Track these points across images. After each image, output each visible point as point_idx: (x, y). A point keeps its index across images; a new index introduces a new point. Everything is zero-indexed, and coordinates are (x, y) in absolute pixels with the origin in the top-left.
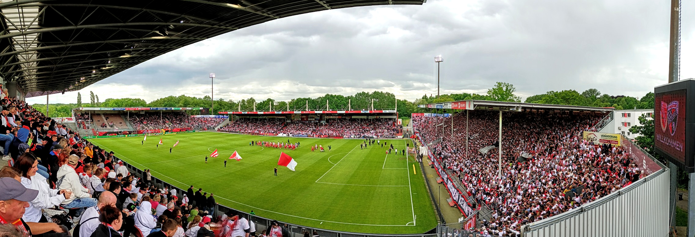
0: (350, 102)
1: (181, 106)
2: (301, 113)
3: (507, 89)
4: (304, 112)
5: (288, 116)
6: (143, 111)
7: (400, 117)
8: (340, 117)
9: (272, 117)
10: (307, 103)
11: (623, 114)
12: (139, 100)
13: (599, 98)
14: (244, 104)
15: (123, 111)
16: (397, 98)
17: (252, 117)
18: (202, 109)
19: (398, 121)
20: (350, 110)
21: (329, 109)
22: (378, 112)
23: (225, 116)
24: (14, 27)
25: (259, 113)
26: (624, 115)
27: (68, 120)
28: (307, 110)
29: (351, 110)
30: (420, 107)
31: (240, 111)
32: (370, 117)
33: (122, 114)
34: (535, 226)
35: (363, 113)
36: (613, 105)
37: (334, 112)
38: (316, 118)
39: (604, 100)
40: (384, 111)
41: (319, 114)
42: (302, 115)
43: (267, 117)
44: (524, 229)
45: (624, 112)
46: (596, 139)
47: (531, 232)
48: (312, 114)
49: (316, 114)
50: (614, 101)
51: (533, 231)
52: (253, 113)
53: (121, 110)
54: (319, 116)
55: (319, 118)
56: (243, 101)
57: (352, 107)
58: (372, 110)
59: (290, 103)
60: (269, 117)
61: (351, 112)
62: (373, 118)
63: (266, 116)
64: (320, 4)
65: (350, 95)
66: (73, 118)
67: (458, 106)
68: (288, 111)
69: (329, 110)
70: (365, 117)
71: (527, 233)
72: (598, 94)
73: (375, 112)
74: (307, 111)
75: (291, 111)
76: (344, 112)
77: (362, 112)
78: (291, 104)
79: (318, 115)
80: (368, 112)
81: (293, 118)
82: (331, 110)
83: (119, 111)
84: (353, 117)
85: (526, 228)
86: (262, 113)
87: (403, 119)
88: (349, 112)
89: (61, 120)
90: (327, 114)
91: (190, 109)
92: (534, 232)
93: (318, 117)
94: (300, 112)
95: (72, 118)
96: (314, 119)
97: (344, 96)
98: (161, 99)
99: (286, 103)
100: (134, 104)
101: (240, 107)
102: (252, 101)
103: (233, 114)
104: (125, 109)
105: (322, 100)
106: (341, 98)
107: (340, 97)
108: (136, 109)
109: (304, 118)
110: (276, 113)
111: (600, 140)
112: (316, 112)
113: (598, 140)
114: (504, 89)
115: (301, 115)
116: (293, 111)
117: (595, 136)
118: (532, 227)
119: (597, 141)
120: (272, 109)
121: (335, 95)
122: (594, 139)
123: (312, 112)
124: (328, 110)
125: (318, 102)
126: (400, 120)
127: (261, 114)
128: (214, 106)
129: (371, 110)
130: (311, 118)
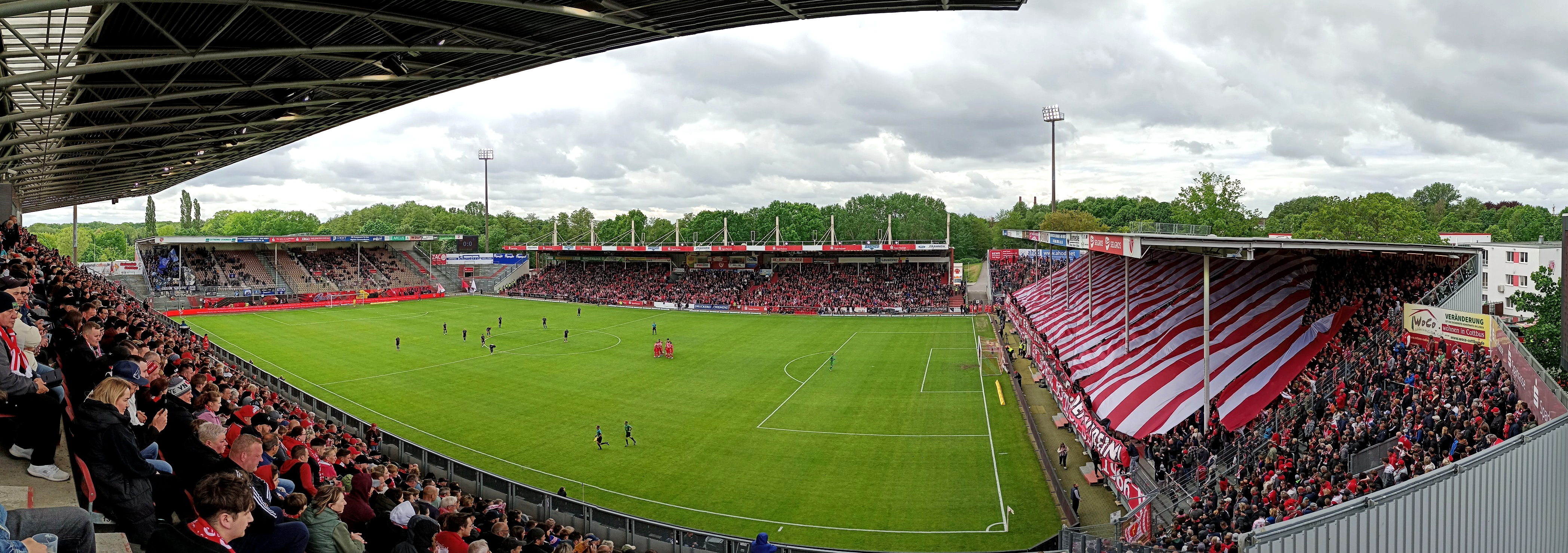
0: (832, 222)
1: (407, 232)
2: (710, 250)
3: (1225, 190)
4: (720, 249)
5: (678, 257)
6: (313, 243)
7: (957, 259)
8: (810, 260)
9: (636, 259)
10: (725, 225)
11: (1509, 253)
12: (301, 214)
13: (1456, 207)
14: (565, 225)
15: (263, 244)
16: (949, 209)
17: (586, 259)
18: (461, 237)
19: (954, 269)
20: (833, 244)
21: (780, 240)
22: (904, 248)
23: (518, 256)
24: (27, 49)
25: (605, 248)
26: (1511, 256)
27: (126, 268)
28: (725, 241)
29: (835, 243)
30: (1009, 235)
31: (555, 244)
32: (883, 261)
33: (259, 252)
34: (1266, 535)
35: (866, 252)
36: (1487, 227)
37: (794, 248)
38: (748, 262)
39: (1468, 213)
40: (918, 247)
41: (756, 252)
42: (714, 254)
43: (624, 260)
44: (1246, 540)
45: (1511, 250)
46: (1434, 323)
47: (1256, 546)
48: (738, 253)
49: (750, 253)
50: (1492, 215)
51: (1260, 544)
52: (589, 249)
53: (259, 243)
54: (756, 256)
55: (756, 262)
56: (563, 216)
57: (838, 236)
58: (890, 243)
59: (682, 223)
60: (631, 259)
61: (836, 249)
62: (891, 262)
63: (623, 256)
64: (782, 9)
65: (832, 203)
66: (139, 262)
67: (1104, 244)
68: (677, 245)
69: (781, 244)
70: (872, 260)
71: (1250, 550)
72: (1454, 197)
73: (896, 248)
74: (726, 245)
75: (685, 245)
76: (819, 248)
77: (864, 248)
78: (683, 227)
79: (753, 255)
80: (880, 247)
81: (691, 262)
82: (787, 244)
83: (253, 244)
84: (842, 260)
85: (1249, 538)
86: (614, 248)
87: (965, 263)
88: (832, 248)
89: (109, 267)
90: (778, 254)
91: (431, 238)
92: (1262, 546)
93: (754, 259)
94: (709, 248)
95: (135, 264)
96: (743, 266)
97: (819, 207)
98: (355, 212)
99: (672, 223)
100: (287, 224)
101: (556, 232)
102: (583, 217)
103: (540, 252)
104: (268, 241)
105: (762, 217)
106: (811, 210)
107: (806, 210)
108: (297, 240)
109: (717, 262)
110: (648, 249)
111: (1444, 325)
112: (749, 248)
113: (1439, 325)
114: (1218, 190)
115: (710, 254)
116: (691, 245)
117: (1431, 317)
118: (1260, 536)
119: (1436, 327)
120: (637, 240)
121: (796, 204)
122: (1429, 323)
123: (738, 248)
124: (778, 244)
125: (751, 221)
126: (958, 265)
127: (611, 252)
128: (491, 231)
129: (887, 243)
130: (735, 262)
